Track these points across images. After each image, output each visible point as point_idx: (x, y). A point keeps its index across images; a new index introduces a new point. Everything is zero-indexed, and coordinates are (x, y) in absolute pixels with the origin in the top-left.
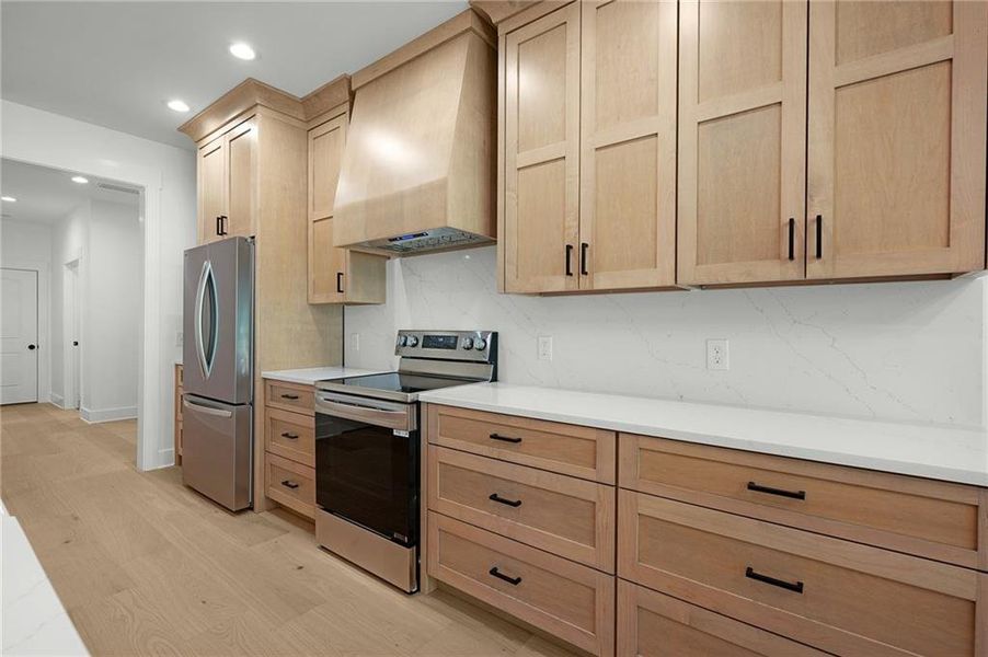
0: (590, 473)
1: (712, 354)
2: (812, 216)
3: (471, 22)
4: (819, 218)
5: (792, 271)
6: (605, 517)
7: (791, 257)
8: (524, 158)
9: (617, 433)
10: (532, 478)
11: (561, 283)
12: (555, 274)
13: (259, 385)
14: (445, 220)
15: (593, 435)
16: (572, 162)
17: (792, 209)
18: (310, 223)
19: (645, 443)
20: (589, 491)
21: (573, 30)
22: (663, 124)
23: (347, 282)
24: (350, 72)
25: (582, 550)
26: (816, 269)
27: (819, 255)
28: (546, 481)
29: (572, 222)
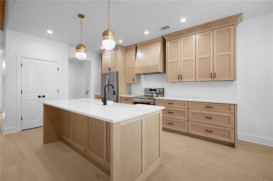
0: (184, 107)
1: (201, 91)
2: (214, 73)
3: (161, 39)
4: (215, 73)
5: (212, 80)
6: (186, 113)
7: (211, 78)
8: (171, 61)
9: (188, 101)
10: (175, 109)
11: (177, 80)
12: (176, 79)
13: (119, 98)
14: (158, 70)
15: (184, 102)
16: (179, 62)
17: (212, 72)
18: (126, 69)
19: (192, 102)
20: (184, 110)
21: (179, 42)
22: (194, 58)
23: (135, 79)
24: (136, 43)
25: (183, 118)
26: (215, 79)
27: (215, 78)
28: (177, 109)
29: (179, 71)
